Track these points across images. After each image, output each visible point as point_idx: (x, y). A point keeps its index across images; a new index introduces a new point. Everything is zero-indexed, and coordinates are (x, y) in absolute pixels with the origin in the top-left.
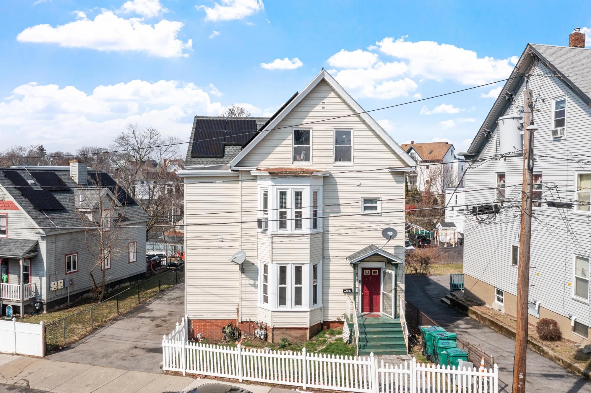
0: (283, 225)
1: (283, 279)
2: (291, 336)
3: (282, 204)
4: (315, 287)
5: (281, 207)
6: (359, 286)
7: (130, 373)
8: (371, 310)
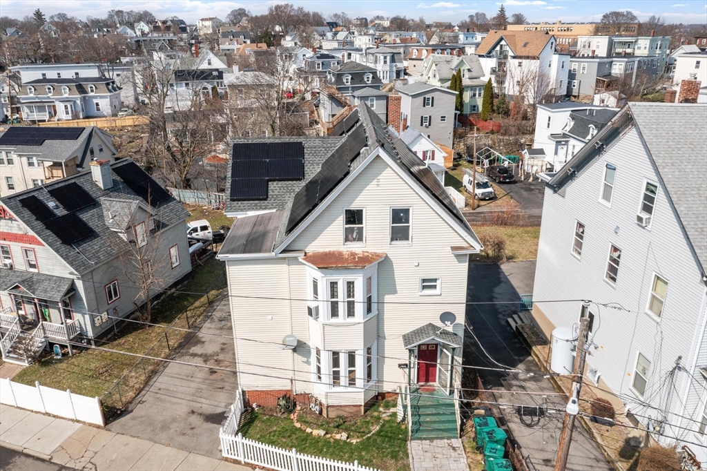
0: (334, 313)
1: (336, 363)
2: (345, 411)
3: (334, 293)
4: (370, 367)
5: (333, 296)
6: (414, 361)
7: (192, 457)
8: (427, 380)
